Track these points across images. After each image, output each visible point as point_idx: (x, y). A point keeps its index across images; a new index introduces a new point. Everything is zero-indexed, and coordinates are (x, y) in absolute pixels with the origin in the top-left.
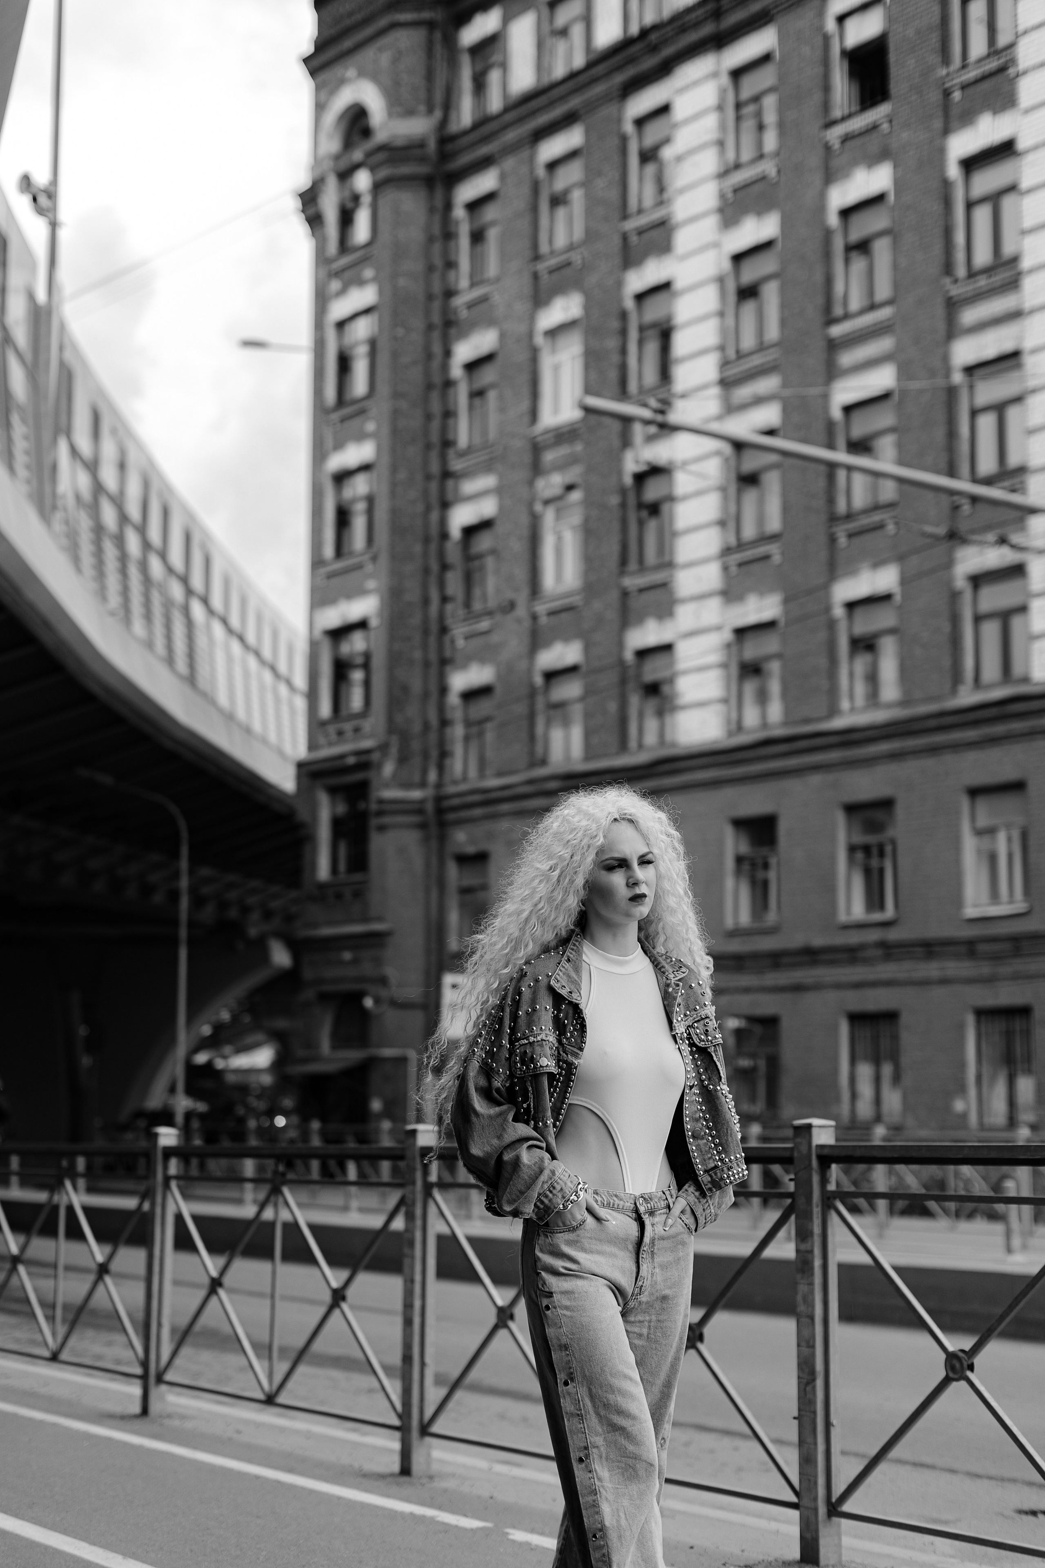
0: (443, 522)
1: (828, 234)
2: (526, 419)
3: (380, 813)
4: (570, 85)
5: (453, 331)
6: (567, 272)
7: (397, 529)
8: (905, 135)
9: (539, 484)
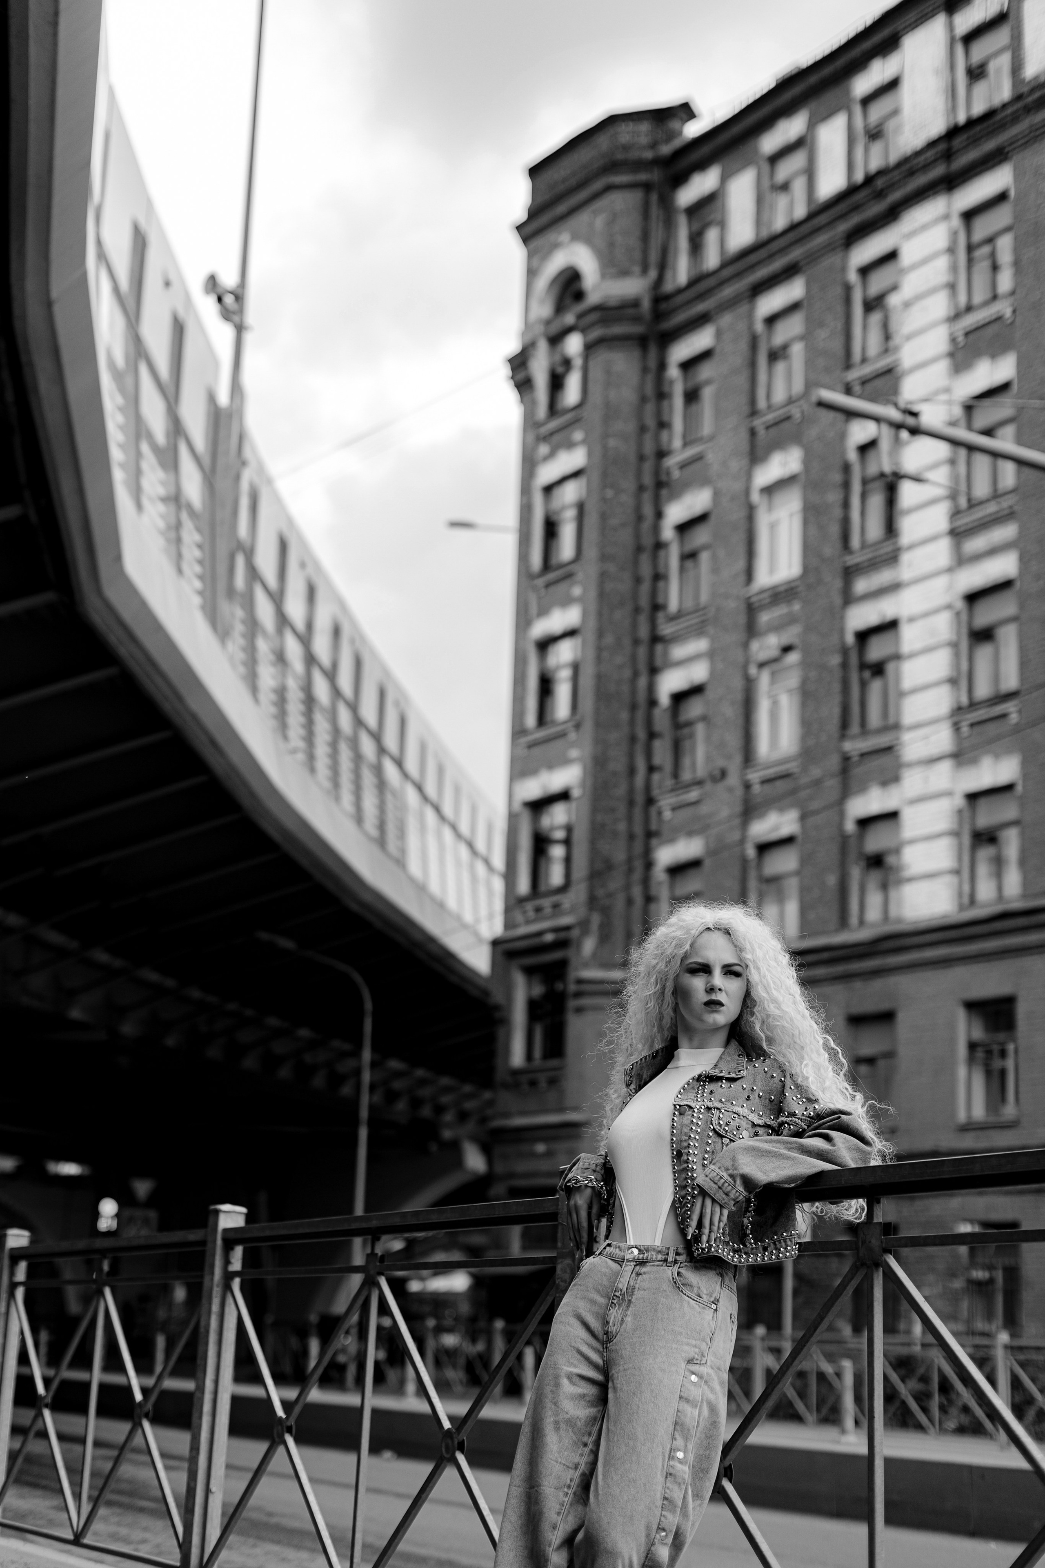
0: (651, 688)
2: (742, 578)
3: (578, 995)
4: (791, 236)
5: (664, 492)
6: (786, 426)
7: (602, 695)
9: (755, 645)
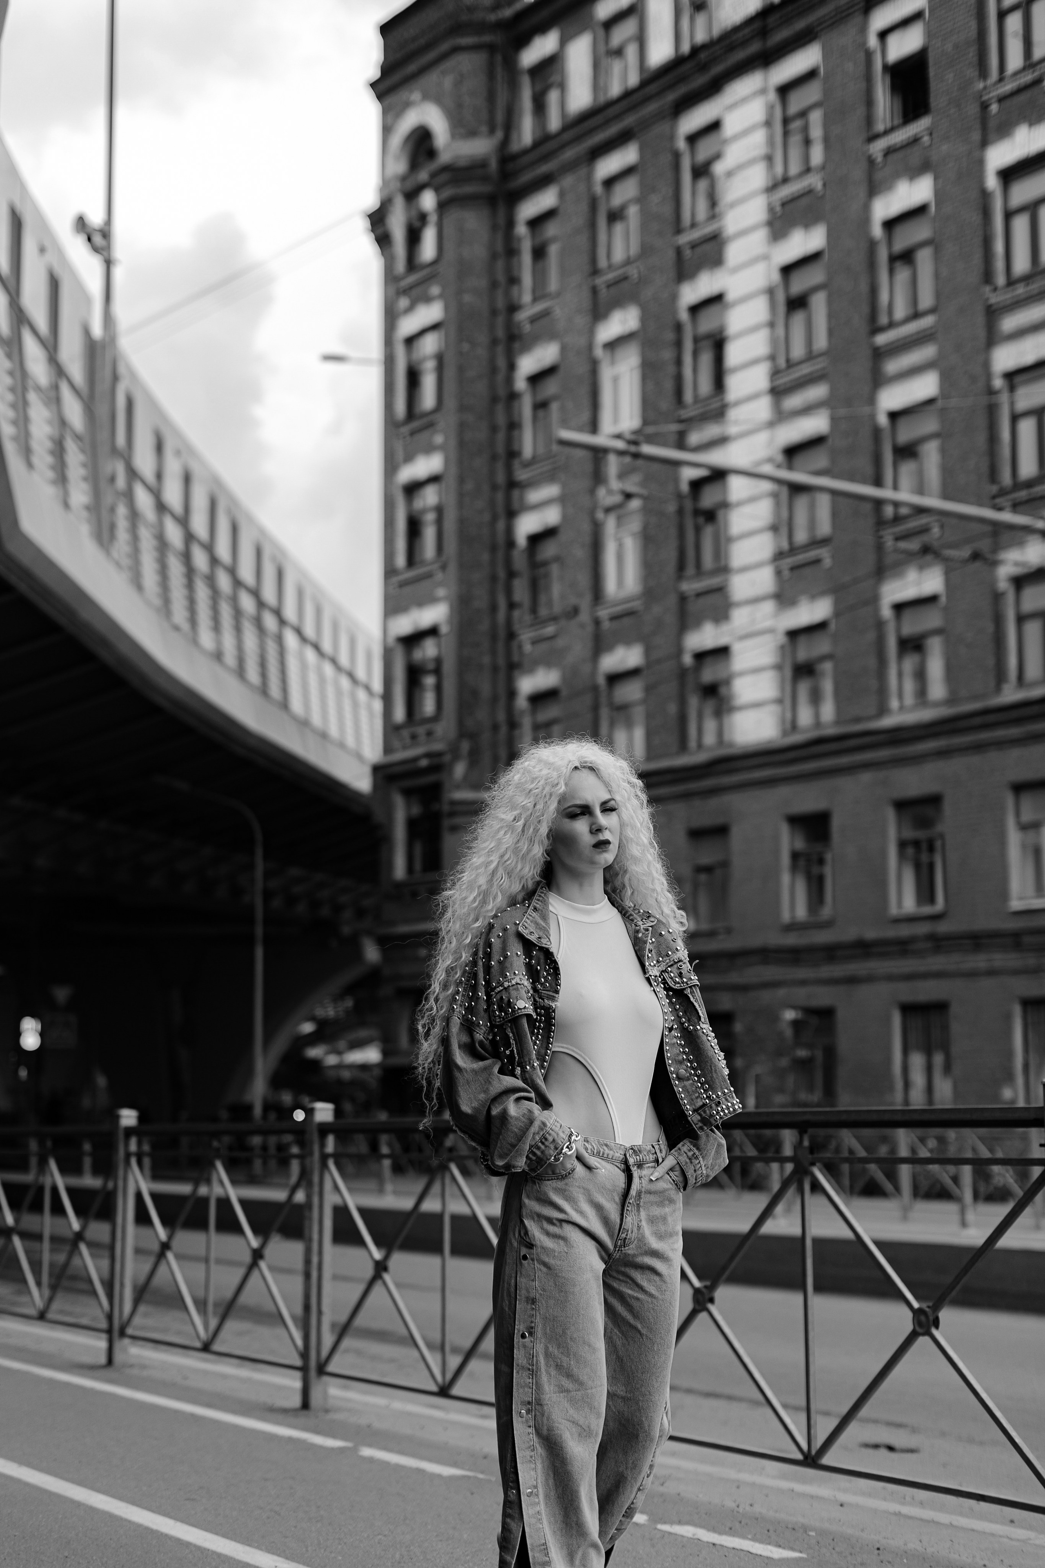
0: (510, 531)
1: (872, 245)
2: (589, 429)
3: (452, 814)
4: (624, 104)
5: (517, 345)
7: (465, 538)
8: (945, 148)
9: (601, 492)
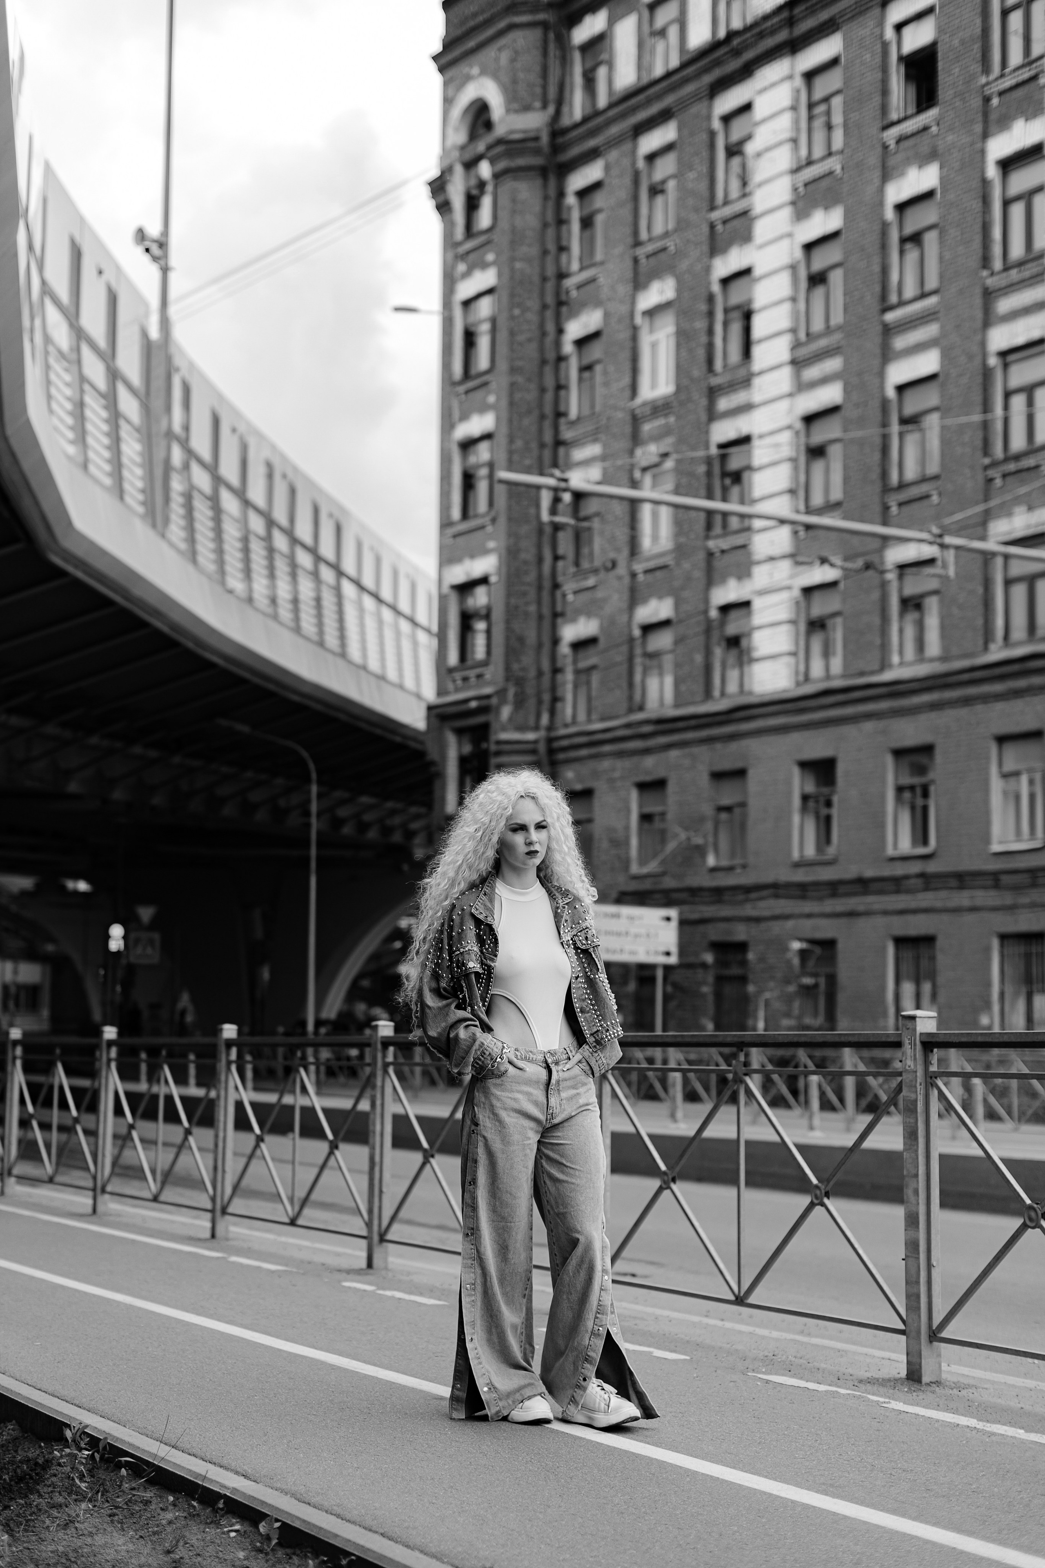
1: (885, 226)
2: (628, 393)
3: (498, 753)
4: (667, 83)
5: (564, 309)
6: (662, 256)
7: (514, 494)
8: (950, 138)
9: (639, 452)
